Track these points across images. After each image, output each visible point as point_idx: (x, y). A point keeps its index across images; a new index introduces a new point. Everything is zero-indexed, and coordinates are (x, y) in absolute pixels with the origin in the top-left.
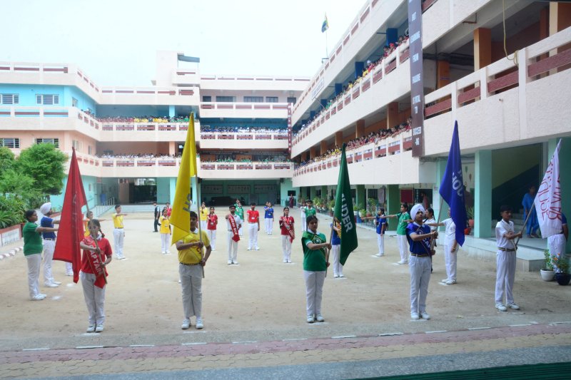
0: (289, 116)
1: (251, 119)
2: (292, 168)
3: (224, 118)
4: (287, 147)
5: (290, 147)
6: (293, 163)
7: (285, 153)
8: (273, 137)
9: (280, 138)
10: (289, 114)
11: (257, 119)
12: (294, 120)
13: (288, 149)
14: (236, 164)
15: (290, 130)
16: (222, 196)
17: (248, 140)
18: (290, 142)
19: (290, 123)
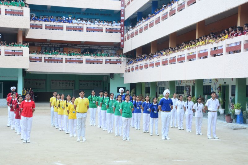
0: (123, 8)
1: (80, 9)
2: (124, 63)
3: (52, 7)
4: (120, 41)
5: (122, 41)
6: (125, 58)
7: (117, 48)
8: (104, 30)
9: (111, 31)
10: (122, 5)
11: (88, 10)
12: (129, 13)
13: (119, 44)
14: (64, 57)
15: (122, 23)
16: (44, 91)
17: (78, 32)
18: (122, 36)
19: (123, 16)
